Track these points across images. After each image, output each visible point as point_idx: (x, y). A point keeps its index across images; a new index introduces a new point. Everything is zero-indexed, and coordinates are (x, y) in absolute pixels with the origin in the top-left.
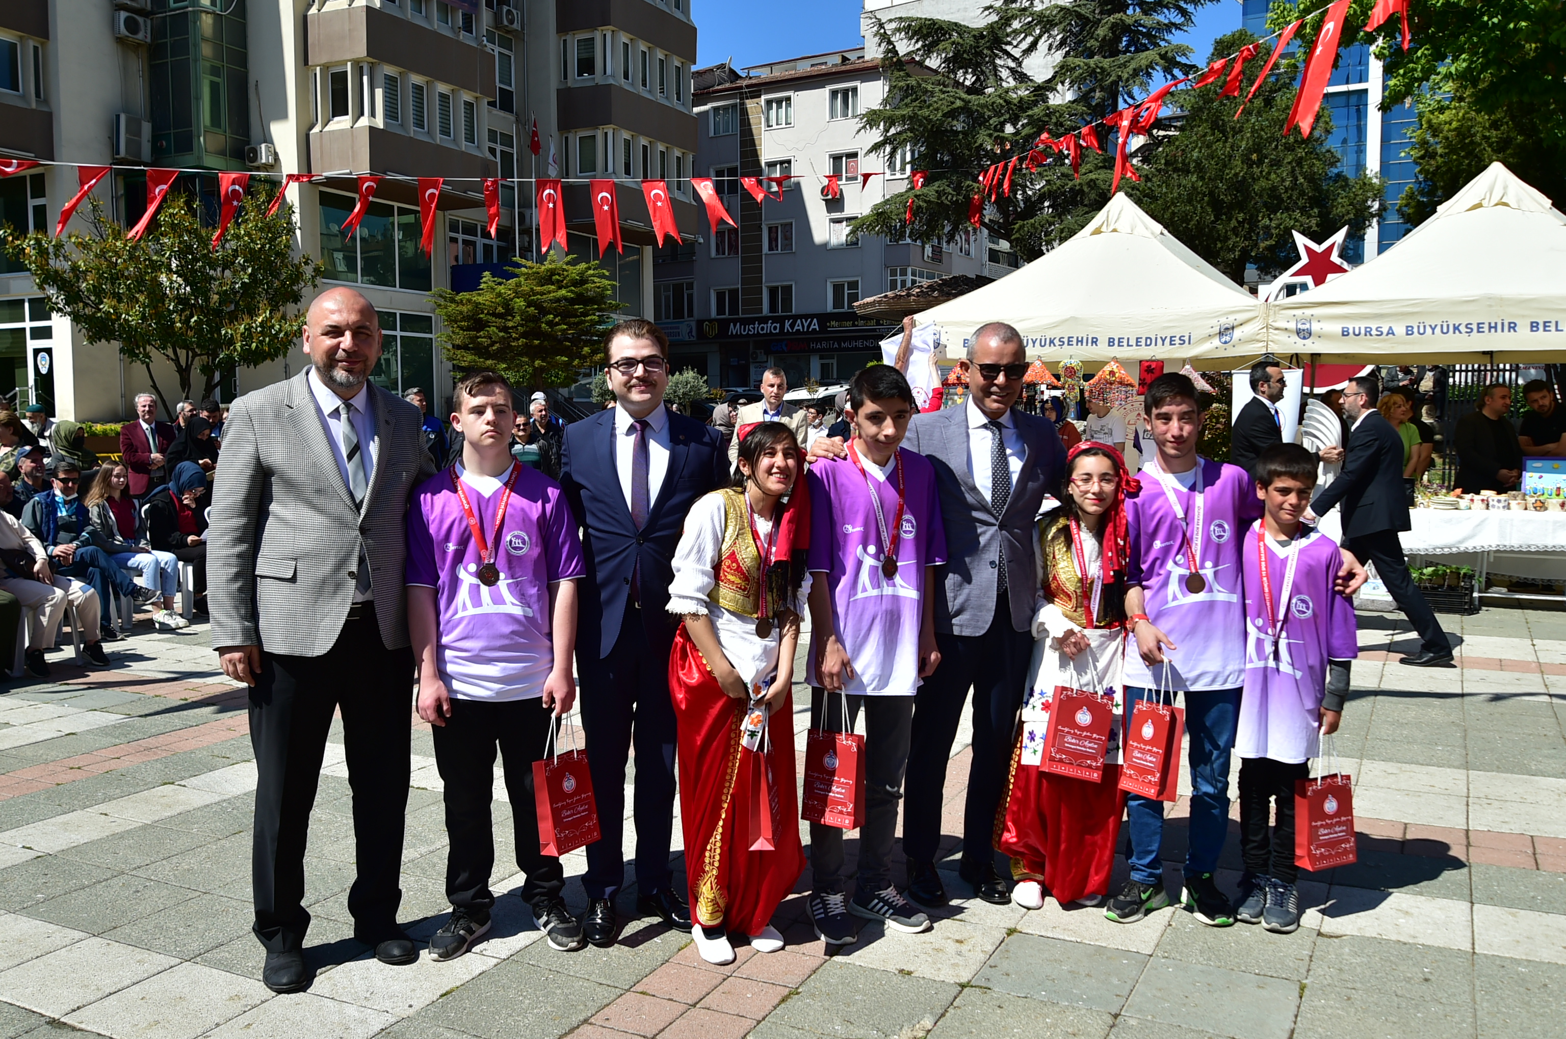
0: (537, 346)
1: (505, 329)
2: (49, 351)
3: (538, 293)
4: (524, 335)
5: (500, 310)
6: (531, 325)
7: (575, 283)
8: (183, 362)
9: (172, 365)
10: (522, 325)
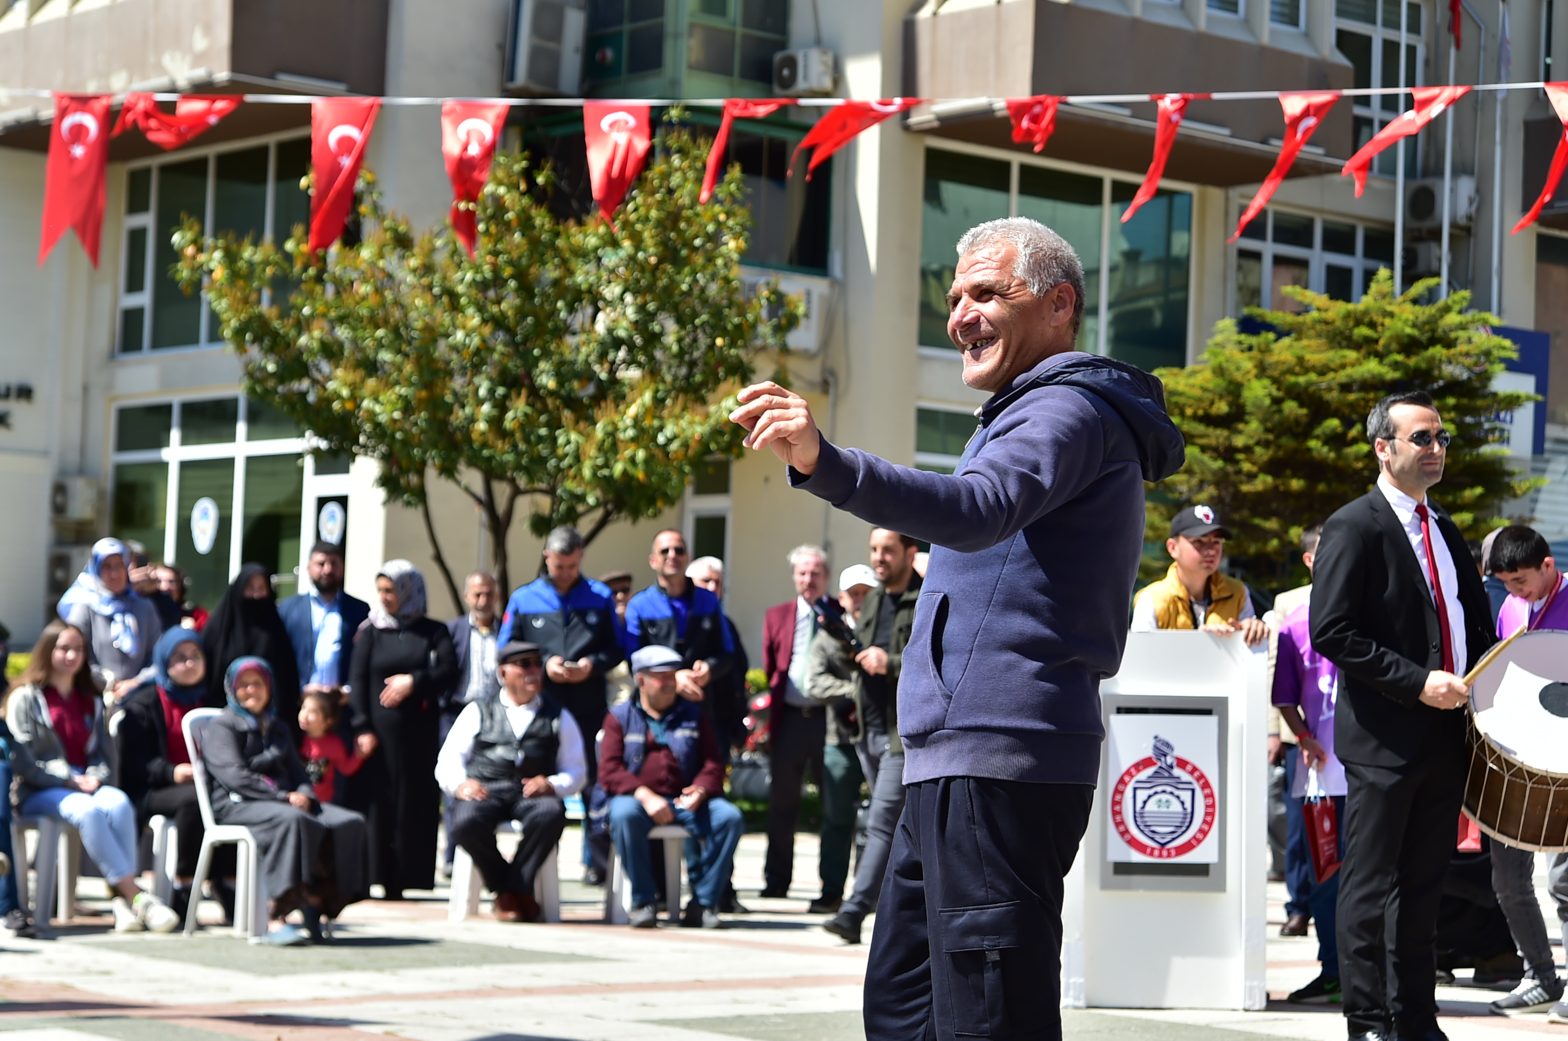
0: (1299, 495)
1: (1228, 454)
2: (343, 501)
3: (1313, 369)
4: (1273, 467)
5: (1222, 407)
6: (1287, 442)
7: (1410, 346)
8: (501, 506)
9: (479, 515)
10: (1266, 444)
